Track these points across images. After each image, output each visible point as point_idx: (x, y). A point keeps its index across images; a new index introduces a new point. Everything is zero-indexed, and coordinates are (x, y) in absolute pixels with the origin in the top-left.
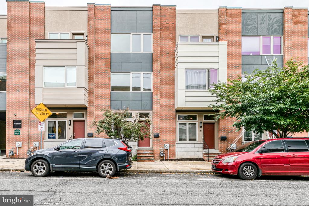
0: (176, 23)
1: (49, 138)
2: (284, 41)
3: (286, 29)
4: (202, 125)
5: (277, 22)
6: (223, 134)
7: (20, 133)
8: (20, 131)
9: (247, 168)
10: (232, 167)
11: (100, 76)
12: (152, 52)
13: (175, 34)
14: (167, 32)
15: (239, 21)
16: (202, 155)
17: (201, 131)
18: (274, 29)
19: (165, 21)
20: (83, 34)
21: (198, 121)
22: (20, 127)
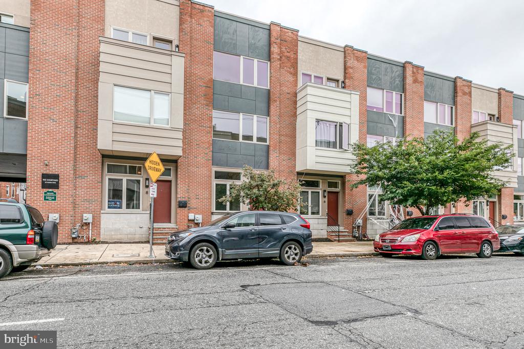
0: (299, 54)
1: (109, 207)
2: (405, 100)
3: (407, 87)
4: (326, 194)
5: (398, 76)
6: (348, 206)
7: (55, 197)
8: (55, 193)
9: (429, 247)
10: (415, 247)
11: (198, 112)
12: (268, 88)
13: (297, 68)
14: (288, 64)
15: (365, 67)
16: (326, 233)
17: (325, 202)
18: (396, 84)
19: (286, 49)
20: (171, 42)
21: (321, 189)
22: (56, 186)
